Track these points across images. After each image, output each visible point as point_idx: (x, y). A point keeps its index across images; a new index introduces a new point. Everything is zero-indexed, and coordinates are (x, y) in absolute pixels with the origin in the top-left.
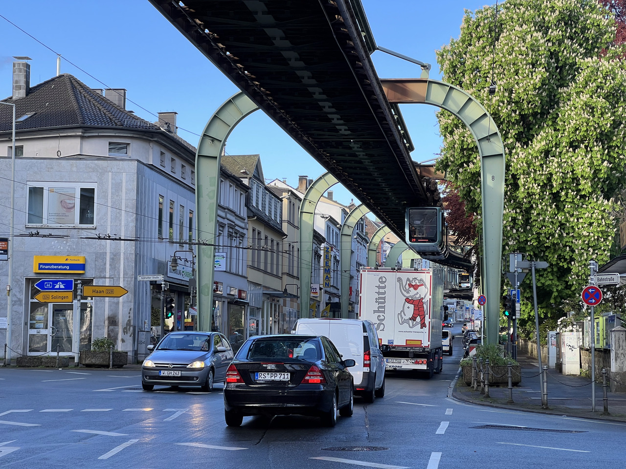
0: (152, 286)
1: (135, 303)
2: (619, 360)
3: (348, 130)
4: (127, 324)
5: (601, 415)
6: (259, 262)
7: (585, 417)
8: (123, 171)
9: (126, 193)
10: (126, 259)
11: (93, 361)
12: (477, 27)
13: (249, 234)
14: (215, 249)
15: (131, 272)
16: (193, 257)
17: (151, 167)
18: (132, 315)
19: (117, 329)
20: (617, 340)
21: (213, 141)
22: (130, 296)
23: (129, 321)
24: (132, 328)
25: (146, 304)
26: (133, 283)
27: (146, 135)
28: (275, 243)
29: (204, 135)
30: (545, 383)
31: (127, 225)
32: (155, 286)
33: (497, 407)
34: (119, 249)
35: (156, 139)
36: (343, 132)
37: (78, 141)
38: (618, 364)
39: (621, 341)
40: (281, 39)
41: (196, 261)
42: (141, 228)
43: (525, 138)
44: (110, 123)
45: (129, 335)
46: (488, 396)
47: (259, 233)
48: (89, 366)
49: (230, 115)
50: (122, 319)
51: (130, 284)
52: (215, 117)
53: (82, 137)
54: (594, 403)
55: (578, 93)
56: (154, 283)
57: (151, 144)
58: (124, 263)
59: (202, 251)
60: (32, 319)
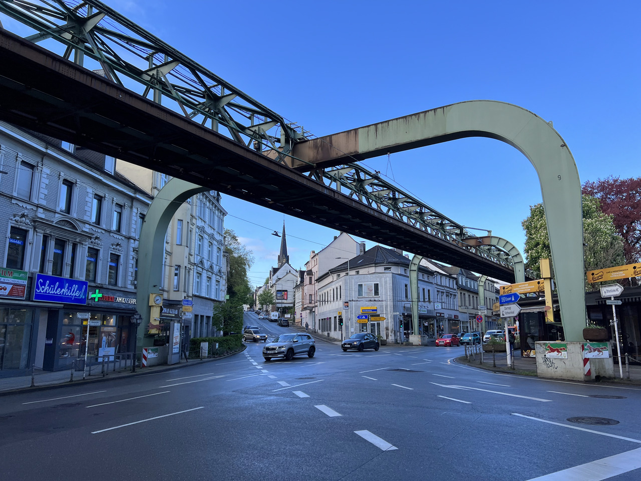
1: (394, 322)
8: (388, 277)
9: (389, 284)
13: (458, 295)
15: (392, 312)
17: (400, 275)
19: (389, 332)
21: (414, 265)
22: (392, 320)
23: (392, 329)
24: (394, 331)
28: (475, 297)
34: (387, 305)
37: (374, 268)
42: (395, 296)
44: (384, 261)
47: (464, 294)
51: (392, 316)
53: (375, 266)
58: (390, 309)
60: (363, 328)
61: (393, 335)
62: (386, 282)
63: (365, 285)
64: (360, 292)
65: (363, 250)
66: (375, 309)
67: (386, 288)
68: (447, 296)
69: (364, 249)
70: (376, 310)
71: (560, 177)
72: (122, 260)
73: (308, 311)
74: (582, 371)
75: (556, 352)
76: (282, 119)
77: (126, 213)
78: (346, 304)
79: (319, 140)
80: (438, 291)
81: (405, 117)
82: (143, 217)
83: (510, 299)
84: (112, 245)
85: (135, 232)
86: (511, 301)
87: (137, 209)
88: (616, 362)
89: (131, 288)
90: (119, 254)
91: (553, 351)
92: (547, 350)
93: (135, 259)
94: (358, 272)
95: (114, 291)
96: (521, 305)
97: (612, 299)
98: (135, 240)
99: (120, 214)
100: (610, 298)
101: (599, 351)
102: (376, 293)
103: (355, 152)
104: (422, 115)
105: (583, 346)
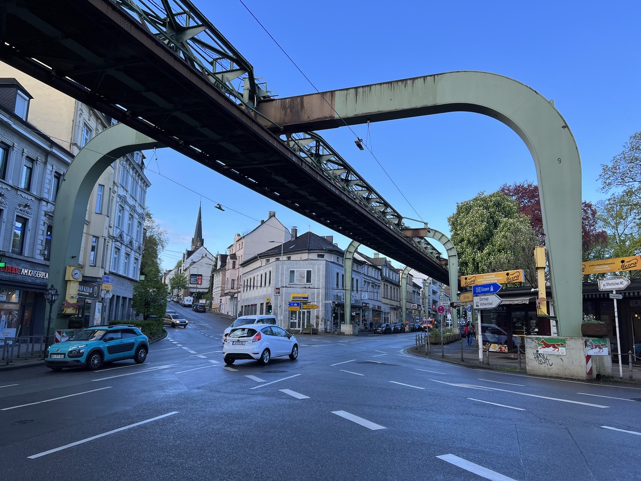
1: (326, 310)
4: (322, 318)
6: (387, 295)
8: (321, 264)
9: (322, 272)
13: (382, 286)
15: (324, 300)
17: (333, 262)
18: (324, 315)
19: (319, 320)
21: (350, 253)
22: (324, 308)
24: (324, 320)
25: (330, 311)
27: (330, 251)
29: (347, 250)
31: (322, 284)
34: (319, 292)
35: (334, 253)
37: (307, 254)
42: (328, 284)
44: (318, 248)
47: (387, 285)
51: (323, 304)
52: (350, 244)
53: (308, 253)
58: (321, 297)
60: (292, 316)
61: (323, 324)
62: (319, 270)
63: (297, 271)
64: (292, 280)
65: (294, 235)
66: (307, 296)
67: (319, 276)
68: (373, 286)
69: (296, 235)
70: (307, 298)
71: (560, 160)
72: (30, 224)
73: (229, 297)
74: (584, 369)
75: (552, 347)
76: (252, 67)
77: (38, 169)
78: (278, 290)
79: (287, 100)
80: (365, 281)
81: (391, 83)
82: (58, 176)
83: (487, 289)
84: (20, 205)
85: (48, 193)
86: (489, 292)
87: (52, 167)
88: (615, 360)
89: (39, 259)
90: (26, 217)
91: (547, 346)
92: (539, 345)
93: (46, 225)
94: (289, 258)
95: (18, 262)
96: (501, 296)
97: (614, 293)
98: (47, 202)
99: (31, 170)
100: (612, 292)
101: (600, 348)
102: (309, 280)
103: (330, 117)
104: (409, 82)
105: (586, 342)
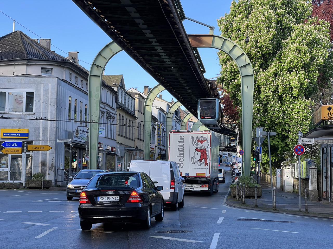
0: (65, 145)
1: (56, 154)
2: (313, 184)
3: (171, 62)
4: (51, 166)
5: (304, 213)
6: (122, 132)
7: (296, 214)
8: (49, 83)
9: (51, 95)
10: (51, 130)
11: (33, 185)
12: (239, 7)
13: (117, 117)
14: (99, 125)
15: (54, 137)
16: (87, 129)
17: (65, 81)
18: (54, 161)
19: (46, 168)
20: (313, 173)
21: (98, 67)
22: (53, 150)
23: (53, 164)
24: (54, 168)
25: (62, 154)
26: (54, 143)
27: (61, 64)
28: (131, 122)
29: (93, 64)
30: (275, 197)
31: (51, 112)
32: (67, 145)
33: (249, 209)
34: (47, 125)
35: (67, 66)
36: (167, 63)
37: (25, 67)
38: (313, 186)
39: (314, 174)
40: (134, 13)
41: (89, 131)
42: (59, 114)
43: (264, 66)
44: (42, 57)
45: (52, 171)
46: (244, 203)
48: (30, 188)
49: (107, 53)
50: (49, 163)
51: (53, 144)
52: (99, 54)
53: (27, 65)
54: (300, 207)
55: (292, 43)
56: (66, 143)
57: (65, 69)
58: (50, 133)
59: (92, 126)
61: (53, 174)
63: (10, 93)
66: (26, 132)
70: (27, 135)
